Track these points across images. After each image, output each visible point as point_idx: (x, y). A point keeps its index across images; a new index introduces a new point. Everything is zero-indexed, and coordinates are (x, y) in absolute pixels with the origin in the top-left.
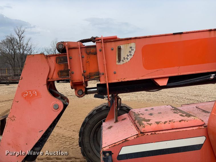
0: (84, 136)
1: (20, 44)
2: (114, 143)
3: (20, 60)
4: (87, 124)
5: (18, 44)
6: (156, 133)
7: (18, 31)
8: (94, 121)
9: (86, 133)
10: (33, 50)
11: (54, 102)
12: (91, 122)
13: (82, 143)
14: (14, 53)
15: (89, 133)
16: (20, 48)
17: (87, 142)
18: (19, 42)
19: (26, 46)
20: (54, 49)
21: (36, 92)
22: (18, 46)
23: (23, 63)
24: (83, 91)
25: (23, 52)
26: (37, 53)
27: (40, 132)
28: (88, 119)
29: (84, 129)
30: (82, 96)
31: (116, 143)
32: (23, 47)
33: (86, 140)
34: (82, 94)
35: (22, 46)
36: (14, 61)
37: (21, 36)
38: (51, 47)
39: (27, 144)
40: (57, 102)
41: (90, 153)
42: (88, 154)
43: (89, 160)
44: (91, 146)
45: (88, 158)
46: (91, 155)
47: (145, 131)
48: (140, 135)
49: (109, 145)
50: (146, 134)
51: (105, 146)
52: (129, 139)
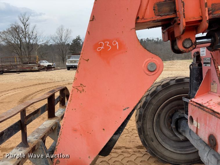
0: (145, 119)
1: (25, 32)
3: (26, 49)
4: (149, 104)
5: (23, 32)
7: (22, 19)
8: (160, 100)
9: (148, 116)
10: (39, 38)
11: (149, 59)
12: (155, 102)
13: (142, 129)
14: (20, 42)
15: (152, 117)
16: (26, 36)
17: (149, 128)
18: (24, 30)
19: (31, 34)
20: (60, 36)
21: (117, 43)
22: (24, 35)
23: (30, 52)
24: (192, 41)
25: (29, 41)
26: (42, 41)
27: (124, 110)
28: (151, 98)
29: (145, 111)
30: (190, 49)
32: (29, 35)
33: (148, 125)
34: (191, 46)
35: (27, 35)
36: (21, 50)
37: (25, 23)
38: (57, 35)
39: (104, 129)
40: (153, 59)
41: (153, 141)
42: (151, 142)
43: (152, 151)
44: (155, 133)
45: (150, 148)
46: (154, 144)
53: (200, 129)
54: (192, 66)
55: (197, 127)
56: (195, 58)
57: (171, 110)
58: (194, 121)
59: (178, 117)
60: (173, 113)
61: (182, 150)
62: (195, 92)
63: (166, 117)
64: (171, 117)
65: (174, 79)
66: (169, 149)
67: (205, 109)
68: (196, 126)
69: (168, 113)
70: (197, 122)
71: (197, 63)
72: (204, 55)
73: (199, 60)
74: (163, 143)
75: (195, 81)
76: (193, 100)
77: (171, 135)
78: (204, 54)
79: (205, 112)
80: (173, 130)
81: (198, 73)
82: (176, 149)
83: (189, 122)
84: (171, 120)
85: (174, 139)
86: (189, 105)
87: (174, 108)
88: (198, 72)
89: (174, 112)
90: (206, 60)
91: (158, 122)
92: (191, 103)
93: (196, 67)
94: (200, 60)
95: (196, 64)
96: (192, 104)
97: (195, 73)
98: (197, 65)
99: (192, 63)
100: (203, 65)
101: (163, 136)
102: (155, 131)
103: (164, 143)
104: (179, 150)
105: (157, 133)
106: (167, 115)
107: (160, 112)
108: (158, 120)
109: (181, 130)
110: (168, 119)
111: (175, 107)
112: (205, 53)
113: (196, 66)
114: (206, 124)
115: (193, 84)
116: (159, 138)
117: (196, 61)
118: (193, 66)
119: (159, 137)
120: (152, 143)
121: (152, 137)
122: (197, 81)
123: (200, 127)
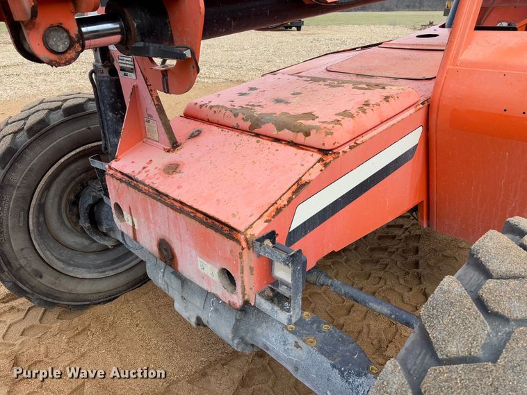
2: (273, 205)
6: (358, 142)
8: (31, 170)
12: (17, 179)
15: (22, 218)
17: (22, 250)
24: (68, 32)
28: (4, 171)
30: (68, 56)
31: (276, 203)
33: (15, 243)
34: (69, 48)
41: (41, 277)
42: (36, 281)
43: (45, 298)
44: (42, 255)
45: (38, 293)
46: (48, 280)
47: (337, 145)
48: (329, 158)
49: (262, 216)
50: (340, 150)
51: (247, 226)
52: (306, 179)
53: (139, 230)
54: (95, 74)
55: (134, 226)
56: (98, 53)
57: (71, 186)
58: (124, 213)
59: (90, 201)
60: (77, 192)
61: (117, 265)
62: (116, 140)
63: (63, 205)
64: (75, 203)
65: (58, 108)
66: (88, 276)
67: (141, 186)
68: (130, 223)
69: (66, 194)
70: (131, 215)
71: (105, 66)
73: (109, 60)
74: (69, 270)
75: (110, 114)
76: (113, 164)
77: (86, 242)
79: (141, 195)
80: (87, 232)
81: (114, 93)
83: (115, 216)
84: (75, 210)
85: (94, 249)
86: (107, 177)
87: (77, 180)
88: (113, 90)
89: (79, 189)
90: (124, 62)
91: (43, 225)
92: (111, 172)
93: (106, 78)
94: (111, 58)
95: (104, 69)
96: (112, 176)
97: (106, 93)
98: (106, 73)
99: (94, 66)
100: (121, 74)
101: (65, 252)
102: (39, 251)
103: (71, 269)
104: (109, 268)
105: (48, 253)
106: (64, 201)
107: (40, 200)
108: (41, 219)
109: (104, 228)
110: (68, 208)
111: (80, 175)
113: (104, 75)
114: (147, 219)
115: (107, 121)
116: (57, 261)
117: (103, 62)
118: (98, 74)
119: (55, 259)
120: (41, 280)
121: (36, 268)
122: (114, 113)
123: (139, 226)
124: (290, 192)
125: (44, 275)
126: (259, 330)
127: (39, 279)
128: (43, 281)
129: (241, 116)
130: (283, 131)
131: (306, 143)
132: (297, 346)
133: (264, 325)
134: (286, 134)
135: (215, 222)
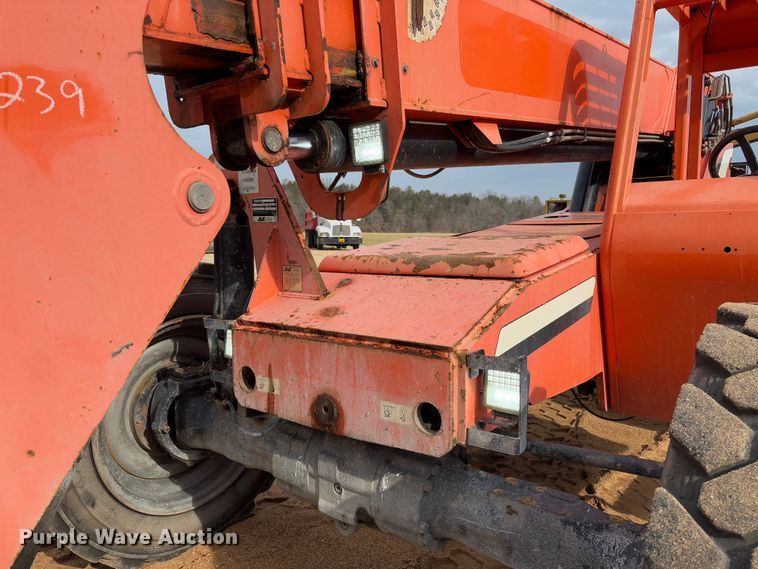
6: (545, 275)
11: (189, 170)
21: (79, 92)
30: (278, 157)
31: (479, 322)
34: (280, 150)
40: (201, 171)
41: (93, 505)
42: (84, 511)
46: (101, 512)
47: (527, 273)
48: (522, 284)
49: (468, 334)
50: (532, 279)
51: (455, 342)
52: (502, 302)
53: (281, 395)
55: (272, 390)
58: (258, 377)
67: (293, 333)
68: (266, 389)
70: (270, 376)
71: (232, 212)
72: (251, 192)
74: (128, 499)
75: (231, 268)
76: (244, 317)
78: (253, 188)
79: (295, 342)
80: (163, 440)
82: (172, 503)
83: (237, 389)
84: (144, 410)
88: (239, 240)
90: (261, 205)
92: (242, 328)
93: (232, 226)
96: (245, 330)
97: (229, 243)
98: (232, 219)
100: (253, 220)
112: (255, 184)
113: (229, 222)
114: (300, 373)
119: (113, 480)
120: (92, 511)
121: (89, 490)
122: (235, 267)
123: (281, 390)
124: (491, 313)
125: (98, 502)
126: (454, 505)
127: (90, 508)
128: (95, 512)
129: (400, 260)
130: (459, 267)
131: (490, 275)
132: (511, 511)
133: (461, 496)
134: (464, 269)
135: (409, 348)
